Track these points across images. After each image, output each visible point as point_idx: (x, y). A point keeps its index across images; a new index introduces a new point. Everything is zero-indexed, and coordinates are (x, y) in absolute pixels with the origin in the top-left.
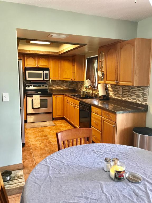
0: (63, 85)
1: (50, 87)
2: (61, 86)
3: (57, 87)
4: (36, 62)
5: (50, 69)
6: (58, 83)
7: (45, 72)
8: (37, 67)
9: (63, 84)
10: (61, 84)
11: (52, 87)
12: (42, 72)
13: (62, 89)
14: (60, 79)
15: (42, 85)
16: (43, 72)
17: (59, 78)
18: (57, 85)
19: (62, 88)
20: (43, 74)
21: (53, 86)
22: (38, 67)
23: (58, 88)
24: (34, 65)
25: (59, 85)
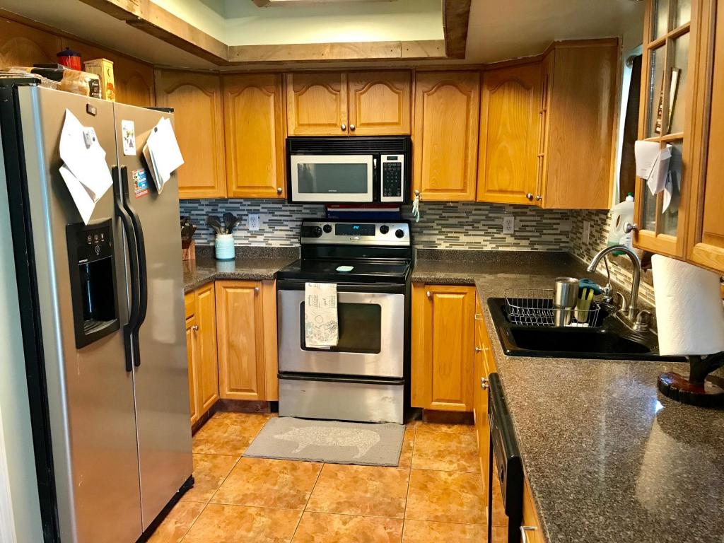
0: (500, 228)
1: (425, 238)
2: (487, 234)
3: (463, 238)
4: (344, 108)
5: (416, 140)
6: (469, 213)
7: (384, 159)
8: (346, 133)
9: (497, 222)
10: (488, 218)
11: (434, 238)
12: (368, 160)
13: (489, 247)
14: (469, 196)
15: (378, 226)
16: (378, 157)
17: (463, 190)
18: (461, 225)
19: (493, 240)
20: (376, 170)
21: (441, 233)
22: (352, 133)
23: (467, 241)
24: (335, 125)
25: (477, 229)
